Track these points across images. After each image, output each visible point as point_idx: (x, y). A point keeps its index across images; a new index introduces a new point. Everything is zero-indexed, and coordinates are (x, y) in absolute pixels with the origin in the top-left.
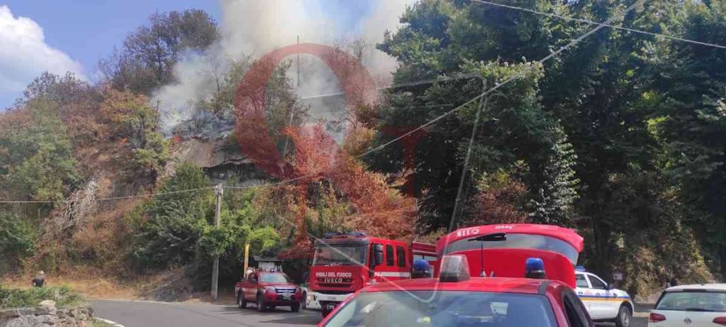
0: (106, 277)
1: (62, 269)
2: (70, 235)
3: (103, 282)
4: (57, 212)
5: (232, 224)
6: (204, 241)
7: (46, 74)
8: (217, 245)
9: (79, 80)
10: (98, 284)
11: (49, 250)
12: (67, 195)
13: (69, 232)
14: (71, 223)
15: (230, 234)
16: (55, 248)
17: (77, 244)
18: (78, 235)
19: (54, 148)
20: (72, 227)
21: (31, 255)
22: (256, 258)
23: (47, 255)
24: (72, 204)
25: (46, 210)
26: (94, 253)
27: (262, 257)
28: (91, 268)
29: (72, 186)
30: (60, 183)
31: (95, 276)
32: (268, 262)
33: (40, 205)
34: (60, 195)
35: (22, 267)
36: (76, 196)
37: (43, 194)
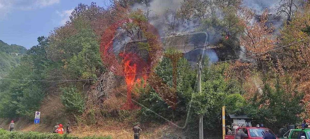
0: (126, 128)
1: (99, 123)
2: (102, 101)
3: (125, 132)
4: (94, 87)
5: (212, 91)
6: (193, 104)
7: (81, 5)
8: (202, 106)
9: (99, 7)
10: (122, 133)
11: (91, 111)
12: (98, 76)
13: (102, 99)
14: (102, 94)
15: (211, 98)
16: (93, 110)
17: (108, 107)
18: (107, 101)
19: (90, 46)
20: (103, 96)
21: (81, 114)
22: (232, 116)
23: (90, 114)
24: (102, 81)
25: (88, 86)
26: (117, 112)
27: (236, 115)
28: (116, 122)
29: (101, 70)
30: (94, 69)
31: (119, 128)
32: (240, 119)
33: (83, 82)
34: (95, 75)
35: (77, 122)
36: (103, 76)
37: (86, 75)
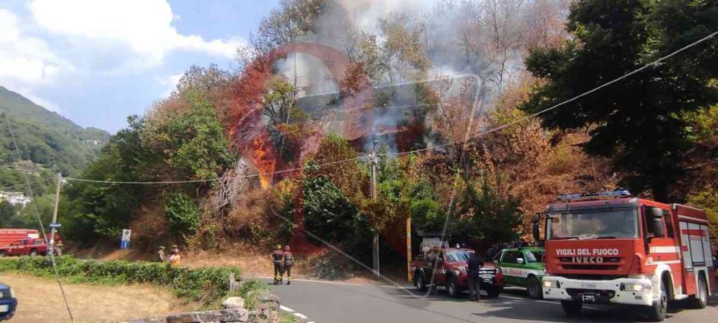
0: (263, 254)
1: (221, 247)
2: (226, 214)
3: (261, 258)
4: (213, 192)
5: (391, 196)
6: (362, 215)
7: (194, 68)
8: (377, 219)
9: (221, 71)
10: (256, 262)
11: (209, 228)
12: (220, 175)
13: (226, 209)
14: (226, 202)
15: (391, 207)
16: (213, 226)
17: (234, 222)
18: (233, 213)
19: (207, 130)
20: (227, 206)
21: (193, 233)
22: (420, 233)
23: (206, 233)
24: (225, 183)
25: (203, 190)
26: (249, 230)
27: (426, 232)
28: (248, 245)
29: (225, 166)
30: (214, 164)
31: (252, 254)
32: (432, 237)
33: (197, 185)
34: (215, 174)
35: (187, 245)
36: (228, 176)
37: (202, 173)
